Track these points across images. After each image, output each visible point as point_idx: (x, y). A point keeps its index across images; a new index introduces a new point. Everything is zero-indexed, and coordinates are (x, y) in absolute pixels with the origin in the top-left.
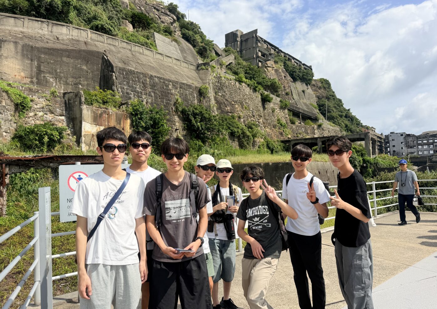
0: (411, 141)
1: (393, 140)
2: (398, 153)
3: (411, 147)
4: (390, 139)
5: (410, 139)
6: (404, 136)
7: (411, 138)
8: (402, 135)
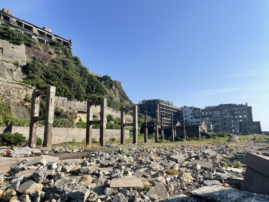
0: (197, 113)
1: (185, 112)
2: (188, 122)
3: (197, 118)
4: (184, 111)
5: (196, 112)
6: (192, 109)
7: (197, 110)
8: (191, 108)
